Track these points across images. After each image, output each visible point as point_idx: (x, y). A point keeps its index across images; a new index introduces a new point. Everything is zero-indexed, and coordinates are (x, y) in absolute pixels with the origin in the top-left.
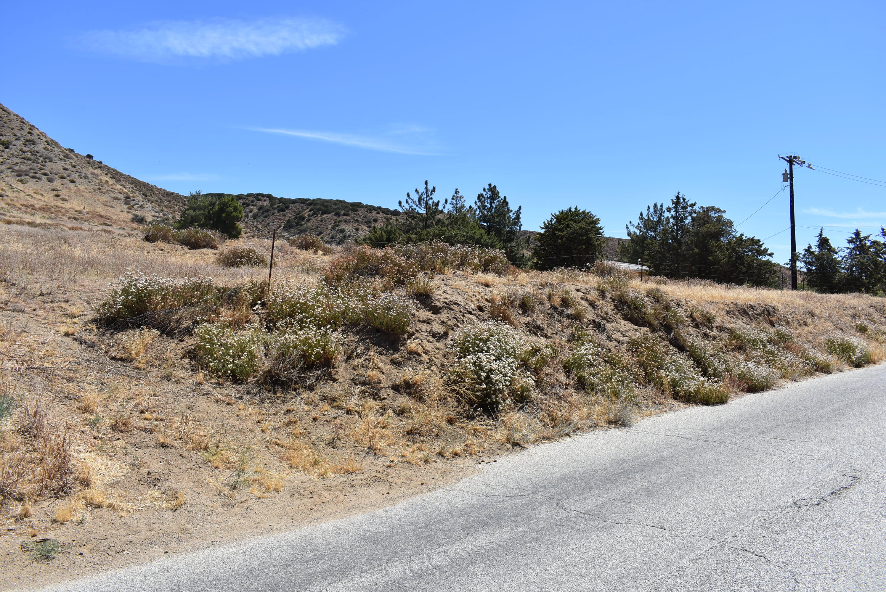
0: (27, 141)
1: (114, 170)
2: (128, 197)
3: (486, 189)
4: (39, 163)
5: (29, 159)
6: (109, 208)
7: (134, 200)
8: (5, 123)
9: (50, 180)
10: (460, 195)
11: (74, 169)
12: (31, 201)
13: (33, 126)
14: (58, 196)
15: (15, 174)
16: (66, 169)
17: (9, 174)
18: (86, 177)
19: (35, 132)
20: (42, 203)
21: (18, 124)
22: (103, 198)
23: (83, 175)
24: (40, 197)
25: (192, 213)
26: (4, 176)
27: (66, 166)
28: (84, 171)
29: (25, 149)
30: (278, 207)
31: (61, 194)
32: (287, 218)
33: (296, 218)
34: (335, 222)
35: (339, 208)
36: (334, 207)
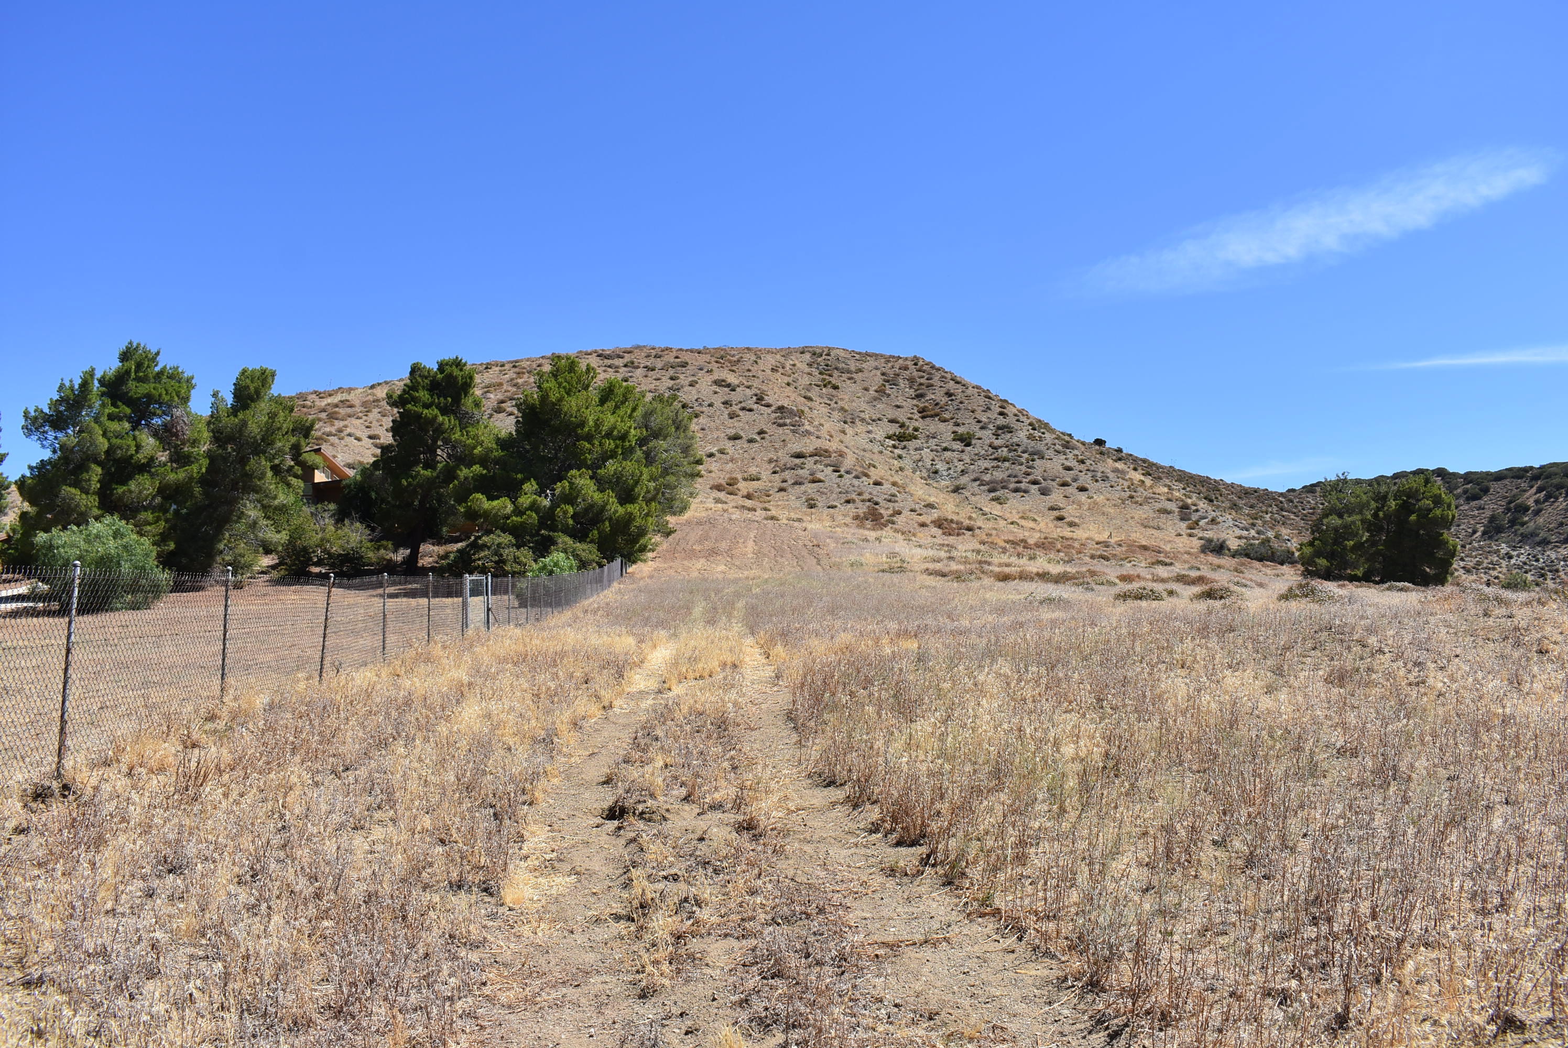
0: (999, 428)
1: (1144, 461)
2: (1185, 507)
4: (1022, 464)
5: (1005, 460)
7: (1197, 511)
8: (961, 403)
9: (1044, 492)
11: (1082, 467)
12: (1021, 534)
13: (1006, 401)
14: (1060, 518)
15: (986, 488)
16: (1069, 469)
17: (976, 490)
18: (1105, 478)
19: (1010, 410)
20: (1037, 535)
21: (982, 400)
22: (1141, 513)
23: (1099, 475)
24: (1031, 524)
25: (1335, 521)
26: (968, 494)
27: (1068, 464)
28: (1100, 467)
29: (997, 443)
30: (1465, 492)
31: (1066, 515)
32: (1488, 513)
33: (1509, 510)
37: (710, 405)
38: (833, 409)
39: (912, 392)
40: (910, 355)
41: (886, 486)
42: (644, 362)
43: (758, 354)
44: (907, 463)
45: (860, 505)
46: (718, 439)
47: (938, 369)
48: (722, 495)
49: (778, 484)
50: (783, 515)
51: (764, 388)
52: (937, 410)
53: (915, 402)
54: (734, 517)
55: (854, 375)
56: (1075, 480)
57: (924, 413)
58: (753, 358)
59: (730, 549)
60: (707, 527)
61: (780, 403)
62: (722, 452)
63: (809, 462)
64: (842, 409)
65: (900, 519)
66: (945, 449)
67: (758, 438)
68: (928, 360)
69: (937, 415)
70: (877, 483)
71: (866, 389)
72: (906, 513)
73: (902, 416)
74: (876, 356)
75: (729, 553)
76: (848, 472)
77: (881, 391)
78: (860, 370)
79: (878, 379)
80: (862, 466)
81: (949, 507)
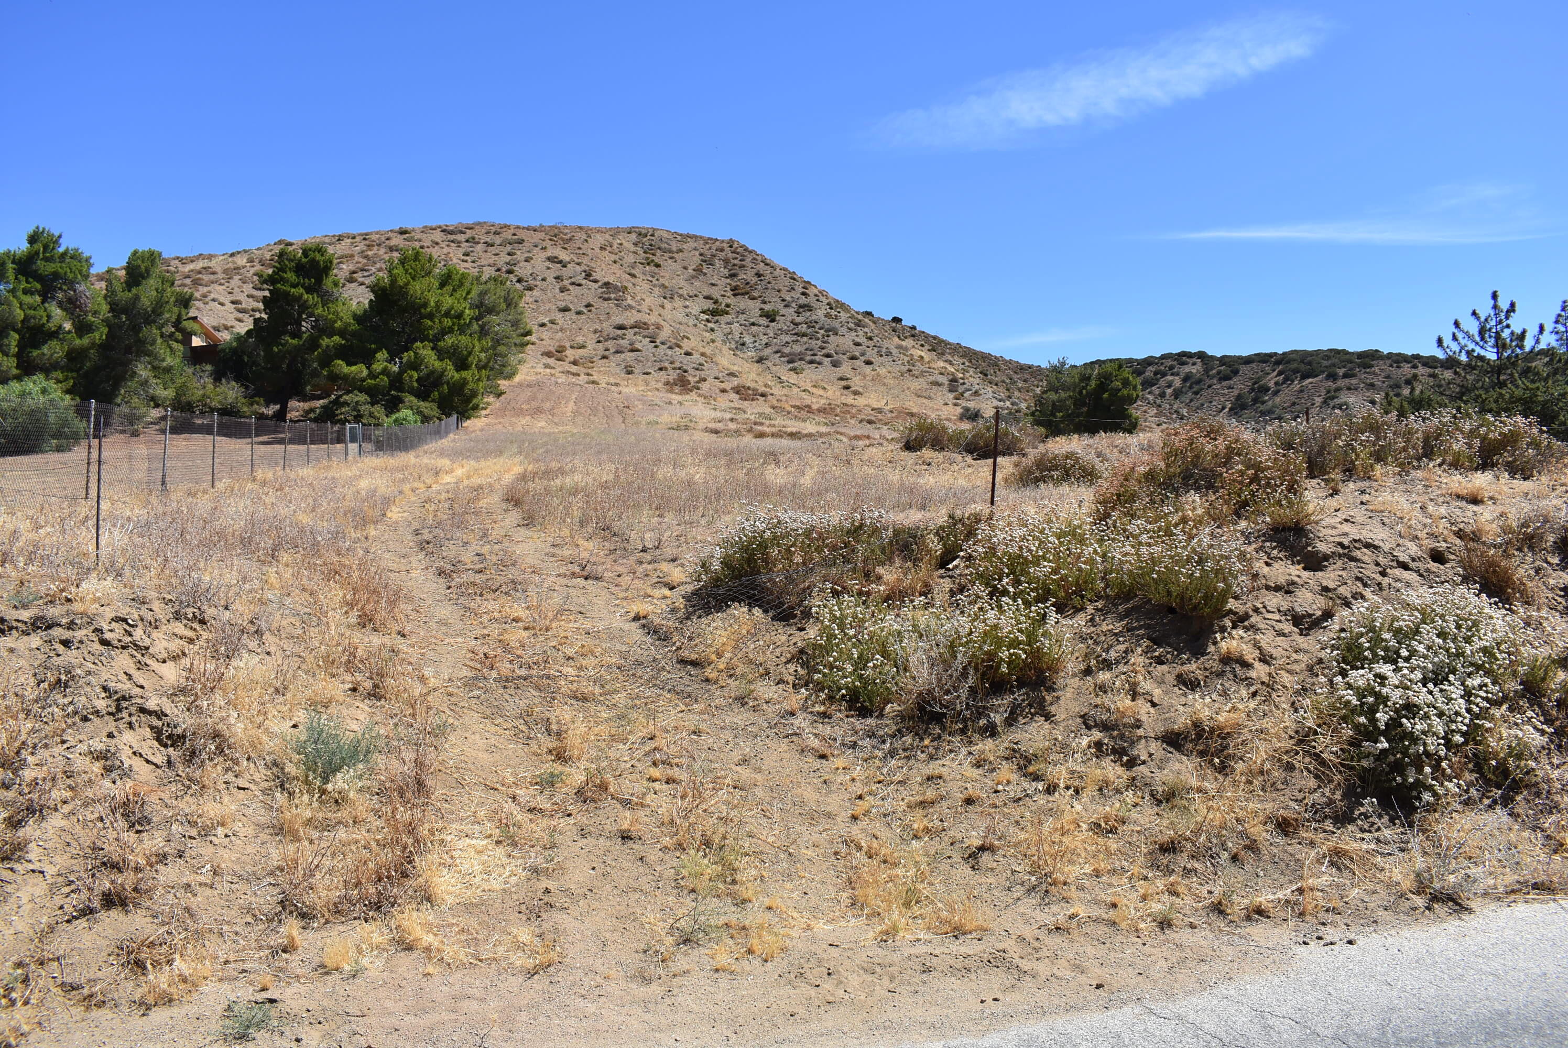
0: (801, 306)
2: (954, 380)
4: (818, 339)
5: (804, 335)
6: (925, 401)
7: (964, 384)
8: (769, 283)
9: (835, 364)
11: (870, 343)
13: (808, 282)
14: (847, 387)
15: (786, 359)
16: (858, 344)
17: (777, 361)
18: (889, 354)
19: (812, 291)
20: (825, 402)
21: (787, 282)
22: (916, 384)
23: (884, 350)
24: (821, 392)
26: (770, 365)
27: (858, 340)
28: (886, 344)
29: (798, 320)
30: (1219, 373)
31: (852, 384)
32: (1236, 392)
33: (1253, 390)
34: (1328, 392)
35: (1334, 365)
36: (1325, 363)
37: (544, 280)
38: (655, 286)
39: (726, 272)
40: (727, 238)
41: (696, 356)
42: (485, 238)
43: (588, 233)
44: (718, 336)
45: (671, 372)
46: (549, 310)
47: (751, 252)
48: (551, 361)
49: (601, 352)
50: (603, 380)
51: (593, 265)
52: (748, 289)
53: (728, 281)
54: (560, 381)
55: (675, 255)
56: (863, 354)
57: (736, 291)
58: (584, 237)
59: (553, 409)
60: (535, 389)
61: (606, 280)
62: (553, 322)
63: (630, 333)
64: (663, 286)
65: (705, 386)
66: (753, 324)
67: (585, 310)
68: (742, 243)
69: (747, 293)
70: (687, 354)
71: (685, 268)
72: (710, 380)
73: (716, 293)
74: (695, 238)
75: (551, 411)
76: (663, 343)
77: (698, 270)
78: (681, 251)
79: (697, 259)
80: (676, 338)
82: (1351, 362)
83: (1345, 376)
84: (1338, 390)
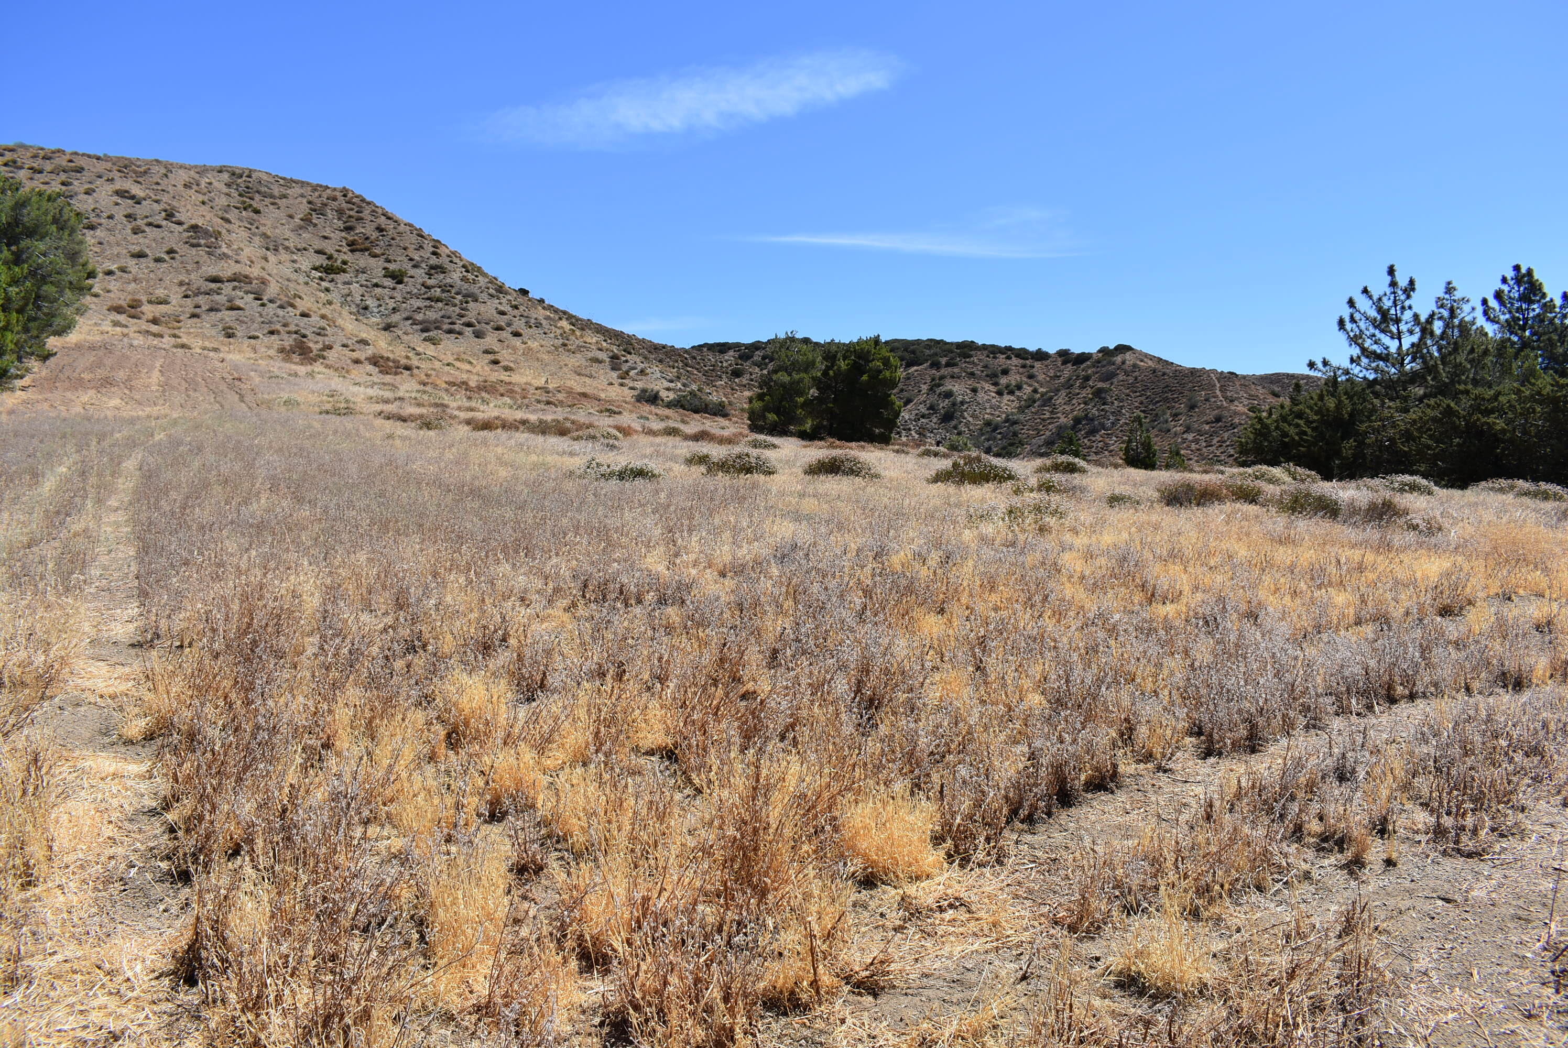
0: (432, 267)
2: (615, 357)
3: (1509, 278)
4: (455, 305)
5: (438, 300)
6: (587, 379)
8: (393, 239)
9: (479, 335)
10: (1458, 295)
11: (516, 312)
12: (459, 376)
13: (438, 241)
14: (496, 362)
15: (419, 327)
16: (503, 313)
17: (409, 328)
18: (538, 325)
19: (442, 251)
21: (414, 238)
23: (533, 321)
24: (468, 367)
26: (400, 333)
27: (501, 308)
29: (430, 282)
31: (501, 359)
34: (933, 380)
35: (936, 354)
36: (927, 352)
37: (110, 217)
38: (254, 234)
39: (340, 224)
40: (340, 186)
41: (315, 319)
42: (29, 163)
43: (168, 166)
44: (335, 296)
45: (286, 336)
46: (118, 255)
47: (369, 203)
48: (122, 318)
49: (190, 309)
50: (197, 344)
51: (175, 203)
52: (367, 244)
53: (343, 234)
54: (135, 343)
55: (277, 201)
56: (509, 325)
57: (353, 246)
58: (163, 171)
59: (129, 380)
60: (101, 352)
61: (193, 222)
62: (123, 270)
63: (227, 288)
64: (265, 236)
65: (331, 355)
66: (376, 285)
67: (166, 257)
68: (359, 192)
69: (367, 249)
70: (304, 315)
71: (291, 217)
72: (337, 347)
73: (330, 249)
74: (301, 183)
75: (126, 383)
76: (271, 301)
77: (307, 220)
78: (284, 196)
79: (305, 208)
80: (287, 296)
81: (382, 344)
82: (952, 352)
83: (948, 365)
84: (942, 378)
